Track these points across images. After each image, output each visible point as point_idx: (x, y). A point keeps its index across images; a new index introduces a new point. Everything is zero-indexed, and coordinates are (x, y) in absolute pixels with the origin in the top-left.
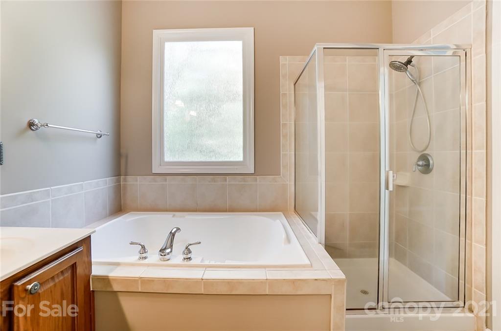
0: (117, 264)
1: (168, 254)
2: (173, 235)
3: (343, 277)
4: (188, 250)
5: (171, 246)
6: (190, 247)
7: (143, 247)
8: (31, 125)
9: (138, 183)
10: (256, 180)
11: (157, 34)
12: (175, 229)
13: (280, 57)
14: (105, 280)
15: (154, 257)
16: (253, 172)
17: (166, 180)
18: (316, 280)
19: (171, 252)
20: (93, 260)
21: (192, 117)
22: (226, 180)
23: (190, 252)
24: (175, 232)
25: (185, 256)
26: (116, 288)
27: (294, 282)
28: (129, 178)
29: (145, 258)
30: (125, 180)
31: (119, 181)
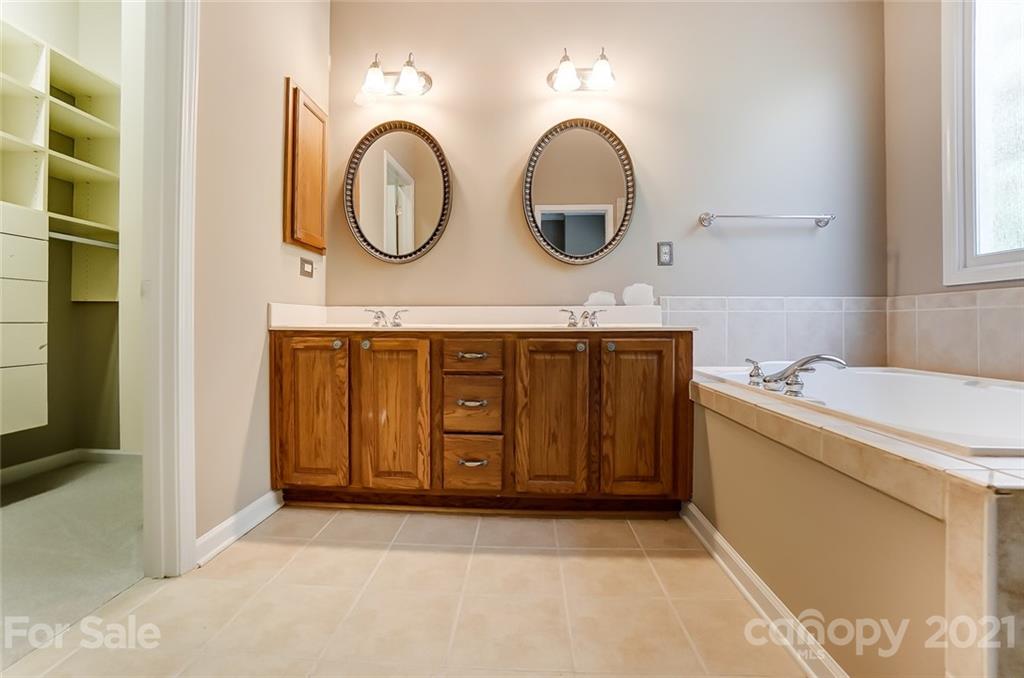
8: (702, 220)
9: (917, 310)
17: (974, 301)
26: (702, 400)
28: (901, 300)
30: (894, 306)
31: (878, 306)
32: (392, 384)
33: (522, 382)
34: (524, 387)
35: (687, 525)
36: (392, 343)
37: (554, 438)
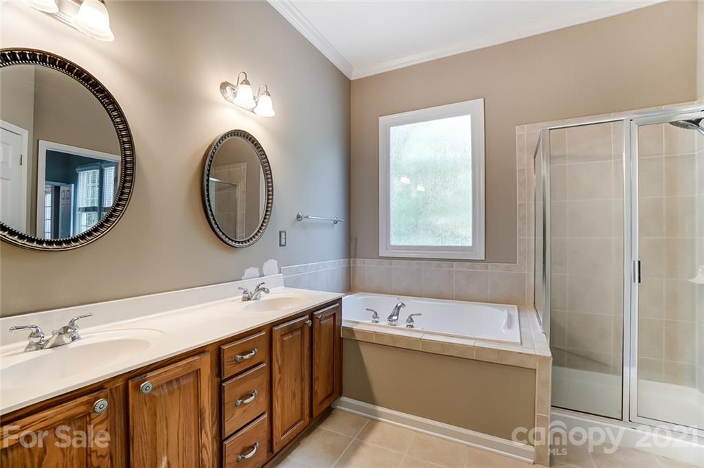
0: (358, 323)
1: (395, 320)
2: (398, 308)
3: (549, 354)
4: (410, 320)
5: (397, 315)
6: (413, 317)
7: (376, 313)
8: (298, 217)
9: (366, 265)
10: (487, 268)
11: (383, 120)
12: (400, 304)
13: (516, 127)
14: (351, 331)
15: (384, 322)
16: (484, 259)
17: (391, 264)
18: (520, 353)
19: (397, 319)
20: (343, 318)
21: (419, 192)
22: (453, 267)
23: (412, 321)
24: (400, 306)
25: (408, 324)
26: (358, 337)
27: (499, 351)
28: (358, 260)
29: (377, 322)
30: (354, 262)
31: (349, 263)
32: (173, 419)
33: (278, 362)
34: (279, 366)
35: (344, 411)
36: (172, 371)
37: (294, 395)
